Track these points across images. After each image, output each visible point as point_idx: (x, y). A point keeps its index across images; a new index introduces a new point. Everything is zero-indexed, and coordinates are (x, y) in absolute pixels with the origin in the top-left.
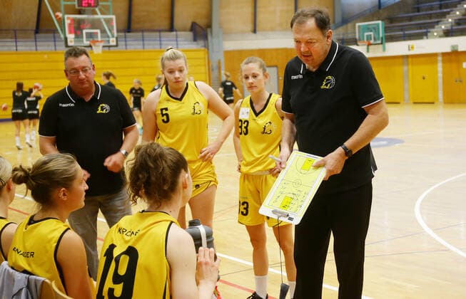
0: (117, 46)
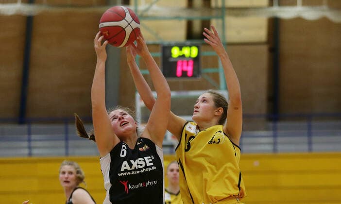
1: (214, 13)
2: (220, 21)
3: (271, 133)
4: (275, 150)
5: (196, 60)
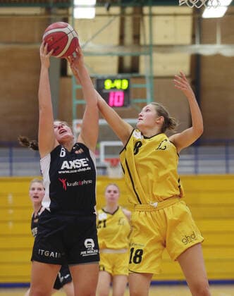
1: (143, 50)
2: (148, 57)
3: (193, 156)
4: (196, 172)
5: (126, 92)
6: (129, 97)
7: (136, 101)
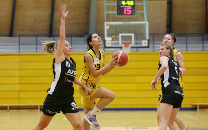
0: (148, 47)
6: (134, 10)
7: (138, 12)
